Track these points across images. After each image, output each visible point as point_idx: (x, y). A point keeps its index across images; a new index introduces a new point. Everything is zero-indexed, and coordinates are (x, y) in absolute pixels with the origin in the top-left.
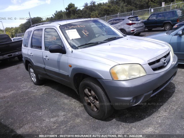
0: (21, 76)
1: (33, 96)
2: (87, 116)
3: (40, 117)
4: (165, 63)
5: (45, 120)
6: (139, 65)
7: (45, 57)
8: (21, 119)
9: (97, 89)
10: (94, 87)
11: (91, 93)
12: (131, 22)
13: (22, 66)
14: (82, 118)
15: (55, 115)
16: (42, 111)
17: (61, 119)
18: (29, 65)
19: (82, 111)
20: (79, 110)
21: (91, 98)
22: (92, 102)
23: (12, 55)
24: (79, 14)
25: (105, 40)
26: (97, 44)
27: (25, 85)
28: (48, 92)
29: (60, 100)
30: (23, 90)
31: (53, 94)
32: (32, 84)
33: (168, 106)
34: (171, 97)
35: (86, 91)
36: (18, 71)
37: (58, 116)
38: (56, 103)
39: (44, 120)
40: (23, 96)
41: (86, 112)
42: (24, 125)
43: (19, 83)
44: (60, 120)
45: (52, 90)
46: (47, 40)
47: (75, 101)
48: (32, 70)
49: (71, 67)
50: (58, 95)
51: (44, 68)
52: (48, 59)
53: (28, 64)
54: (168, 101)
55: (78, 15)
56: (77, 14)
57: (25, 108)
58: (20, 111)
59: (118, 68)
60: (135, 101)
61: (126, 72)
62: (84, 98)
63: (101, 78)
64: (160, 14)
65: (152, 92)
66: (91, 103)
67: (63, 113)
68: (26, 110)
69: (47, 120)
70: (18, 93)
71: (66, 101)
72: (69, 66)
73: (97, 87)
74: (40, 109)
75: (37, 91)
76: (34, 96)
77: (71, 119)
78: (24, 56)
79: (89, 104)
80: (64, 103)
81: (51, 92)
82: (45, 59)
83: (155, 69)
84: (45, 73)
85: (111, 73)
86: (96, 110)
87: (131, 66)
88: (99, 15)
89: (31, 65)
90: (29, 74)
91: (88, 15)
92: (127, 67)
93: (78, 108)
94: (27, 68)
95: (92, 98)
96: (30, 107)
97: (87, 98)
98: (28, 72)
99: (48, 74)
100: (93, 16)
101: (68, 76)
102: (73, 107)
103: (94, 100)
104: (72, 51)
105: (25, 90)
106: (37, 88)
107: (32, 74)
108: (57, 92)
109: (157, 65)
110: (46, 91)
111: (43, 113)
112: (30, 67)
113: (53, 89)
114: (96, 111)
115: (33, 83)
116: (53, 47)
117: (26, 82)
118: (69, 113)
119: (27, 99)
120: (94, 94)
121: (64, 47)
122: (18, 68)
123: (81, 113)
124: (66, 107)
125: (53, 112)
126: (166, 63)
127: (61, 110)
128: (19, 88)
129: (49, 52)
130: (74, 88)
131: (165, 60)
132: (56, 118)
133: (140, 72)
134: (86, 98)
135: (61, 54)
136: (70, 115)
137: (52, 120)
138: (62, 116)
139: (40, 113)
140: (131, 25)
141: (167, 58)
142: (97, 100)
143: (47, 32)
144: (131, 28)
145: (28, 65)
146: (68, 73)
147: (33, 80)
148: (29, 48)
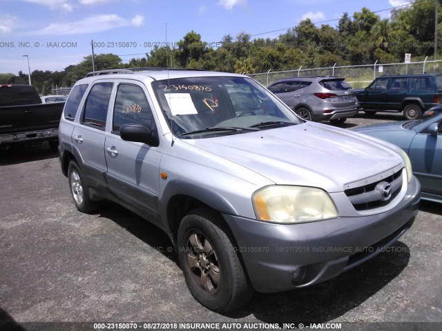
0: (49, 187)
1: (69, 238)
2: (188, 301)
3: (79, 287)
4: (385, 195)
5: (88, 297)
6: (322, 193)
7: (109, 149)
8: (32, 287)
9: (219, 237)
10: (212, 231)
11: (203, 245)
12: (325, 91)
13: (55, 163)
14: (176, 301)
15: (114, 287)
16: (83, 275)
17: (127, 298)
18: (72, 162)
19: (179, 286)
20: (171, 283)
21: (202, 258)
22: (203, 268)
23: (35, 135)
24: (209, 59)
25: (253, 127)
26: (233, 131)
27: (54, 208)
28: (105, 232)
29: (130, 255)
30: (49, 220)
31: (117, 237)
32: (73, 209)
33: (386, 299)
34: (397, 278)
35: (194, 239)
36: (44, 174)
37: (120, 291)
38: (120, 259)
39: (85, 296)
40: (46, 234)
41: (188, 291)
42: (34, 302)
43: (41, 203)
44: (123, 300)
45: (116, 229)
46: (120, 111)
47: (165, 262)
48: (76, 176)
49: (165, 178)
50: (128, 242)
51: (104, 174)
52: (117, 154)
53: (70, 161)
54: (386, 287)
55: (205, 63)
56: (203, 58)
57: (47, 262)
58: (34, 268)
59: (272, 194)
60: (304, 276)
61: (289, 205)
62: (187, 257)
63: (230, 213)
64: (397, 80)
65: (347, 258)
66: (201, 269)
67: (132, 287)
68: (46, 269)
69: (93, 297)
70: (36, 225)
71: (144, 258)
72: (162, 174)
73: (219, 233)
74: (82, 270)
75: (82, 225)
76: (73, 237)
77: (149, 301)
78: (62, 140)
79: (197, 272)
80: (138, 263)
81: (113, 233)
82: (110, 153)
83: (359, 206)
84: (105, 185)
85: (255, 203)
86: (211, 287)
87: (303, 192)
88: (254, 67)
89: (75, 164)
90: (68, 185)
91: (229, 64)
92: (293, 193)
93: (171, 279)
94: (66, 170)
95: (205, 259)
96: (59, 262)
97: (194, 257)
98: (67, 179)
99: (112, 188)
100: (240, 68)
101: (156, 198)
102: (160, 275)
103: (209, 264)
104: (173, 142)
105: (54, 220)
106: (83, 219)
107: (76, 186)
108: (128, 233)
109: (366, 196)
110: (102, 229)
111: (86, 278)
112: (74, 168)
113: (119, 227)
114: (212, 289)
115: (75, 206)
116: (132, 127)
117: (59, 201)
118: (146, 288)
119: (55, 241)
120: (211, 249)
121: (156, 131)
122: (46, 166)
123: (175, 292)
124: (143, 273)
125: (109, 280)
126: (390, 196)
127: (128, 277)
128: (39, 215)
129: (119, 137)
130: (166, 228)
131: (386, 188)
132: (115, 295)
133: (322, 209)
134: (191, 256)
135: (147, 146)
136: (148, 292)
137: (104, 297)
138: (128, 291)
139: (80, 279)
140: (324, 98)
141: (394, 183)
142: (216, 264)
143: (123, 92)
144: (326, 106)
145: (68, 163)
146: (157, 191)
147: (76, 199)
148: (77, 123)
